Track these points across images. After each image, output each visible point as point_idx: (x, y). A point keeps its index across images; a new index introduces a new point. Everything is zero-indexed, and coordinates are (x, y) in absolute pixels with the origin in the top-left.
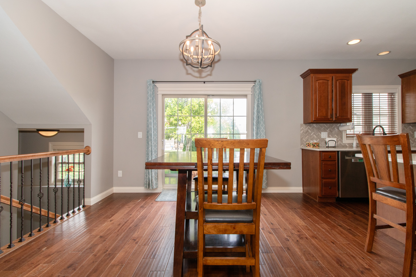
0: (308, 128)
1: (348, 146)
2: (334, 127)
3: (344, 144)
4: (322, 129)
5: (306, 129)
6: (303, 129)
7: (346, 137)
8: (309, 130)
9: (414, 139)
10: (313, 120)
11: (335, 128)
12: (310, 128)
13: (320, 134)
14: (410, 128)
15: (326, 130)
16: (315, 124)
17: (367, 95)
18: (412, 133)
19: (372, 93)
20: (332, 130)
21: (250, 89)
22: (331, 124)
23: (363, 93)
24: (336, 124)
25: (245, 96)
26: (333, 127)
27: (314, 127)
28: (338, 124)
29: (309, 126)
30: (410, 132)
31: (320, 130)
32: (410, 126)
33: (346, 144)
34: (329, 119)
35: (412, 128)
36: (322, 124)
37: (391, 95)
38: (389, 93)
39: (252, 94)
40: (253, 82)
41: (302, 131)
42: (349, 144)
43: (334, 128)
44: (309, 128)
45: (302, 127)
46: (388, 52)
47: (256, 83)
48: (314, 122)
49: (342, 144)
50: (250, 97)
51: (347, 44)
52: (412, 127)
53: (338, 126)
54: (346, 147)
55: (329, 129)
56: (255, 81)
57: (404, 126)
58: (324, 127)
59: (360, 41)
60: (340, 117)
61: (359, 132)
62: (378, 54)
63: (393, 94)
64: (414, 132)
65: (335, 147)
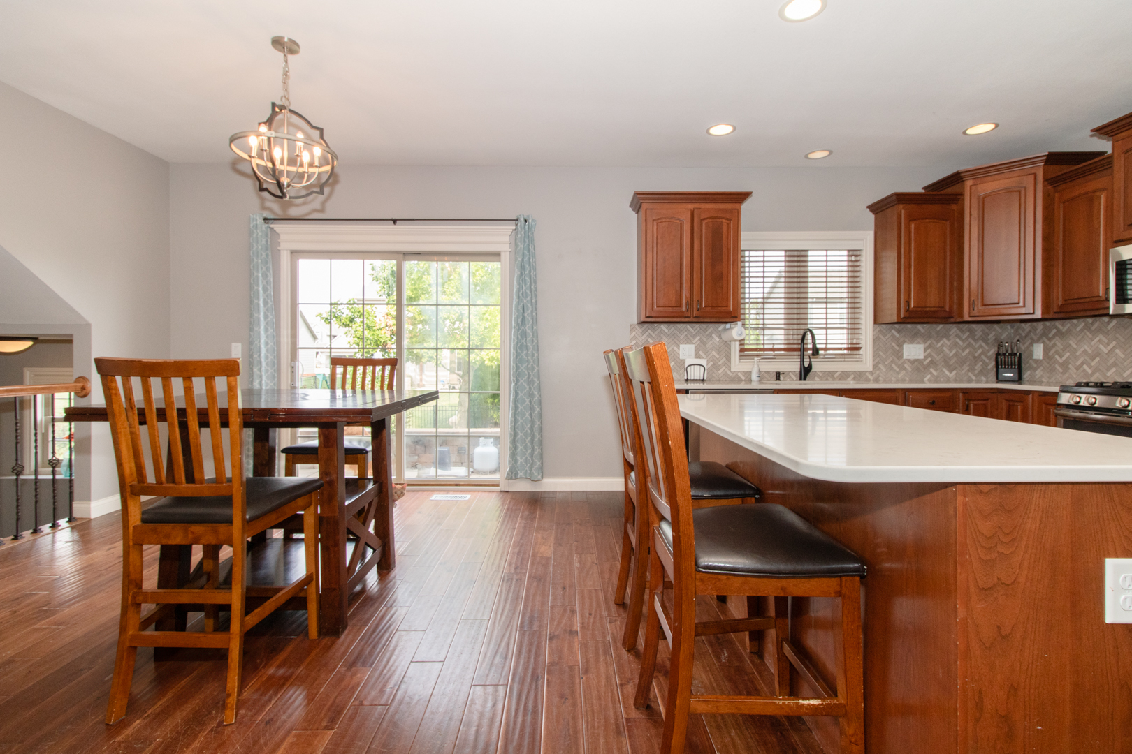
0: (647, 333)
1: (743, 378)
2: (712, 333)
3: (734, 375)
4: (681, 337)
5: (643, 337)
6: (635, 338)
7: (741, 356)
9: (901, 362)
11: (713, 335)
12: (654, 335)
13: (675, 348)
14: (893, 335)
15: (692, 339)
16: (666, 325)
17: (796, 253)
18: (897, 348)
19: (807, 251)
20: (705, 339)
21: (507, 239)
22: (704, 326)
23: (786, 251)
24: (716, 325)
25: (495, 256)
26: (709, 331)
27: (662, 331)
28: (720, 325)
29: (649, 331)
30: (893, 344)
31: (675, 340)
32: (893, 331)
33: (739, 374)
35: (897, 335)
36: (682, 325)
37: (854, 254)
38: (849, 251)
39: (511, 250)
40: (514, 222)
41: (634, 342)
42: (745, 373)
43: (710, 335)
44: (650, 336)
45: (634, 333)
47: (519, 224)
48: (650, 320)
49: (730, 374)
50: (506, 257)
52: (899, 332)
53: (720, 329)
54: (740, 381)
55: (698, 338)
56: (517, 220)
57: (878, 329)
58: (686, 333)
59: (735, 129)
60: (708, 309)
61: (773, 344)
62: (806, 157)
63: (858, 253)
64: (900, 346)
65: (703, 381)
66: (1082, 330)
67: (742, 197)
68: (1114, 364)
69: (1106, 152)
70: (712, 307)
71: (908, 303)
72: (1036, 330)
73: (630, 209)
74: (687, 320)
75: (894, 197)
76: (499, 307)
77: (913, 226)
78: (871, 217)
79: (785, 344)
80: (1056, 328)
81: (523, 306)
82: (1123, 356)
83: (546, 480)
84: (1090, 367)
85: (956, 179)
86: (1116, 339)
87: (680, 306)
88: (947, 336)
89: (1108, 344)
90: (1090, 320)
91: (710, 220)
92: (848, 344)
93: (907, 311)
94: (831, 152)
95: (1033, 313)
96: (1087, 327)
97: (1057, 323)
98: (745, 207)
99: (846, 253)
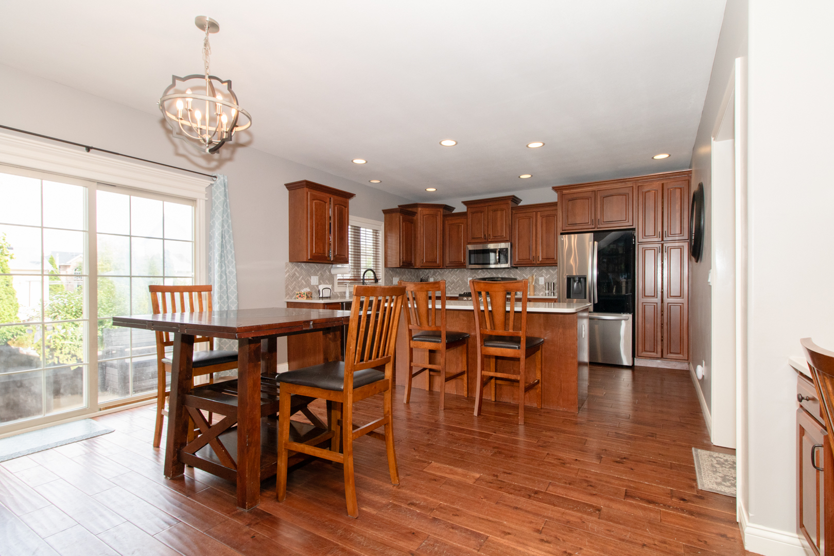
0: (295, 269)
1: (339, 296)
4: (312, 272)
5: (293, 271)
6: (288, 271)
7: (338, 283)
8: (296, 273)
10: (309, 258)
11: (327, 271)
12: (298, 270)
13: (309, 278)
14: (390, 273)
15: (317, 273)
16: (304, 264)
17: (357, 229)
18: (391, 279)
19: (360, 227)
20: (323, 273)
21: (203, 190)
22: (322, 265)
24: (328, 265)
25: (192, 201)
26: (325, 269)
27: (302, 267)
29: (296, 267)
30: (390, 277)
31: (309, 273)
32: (390, 271)
33: (338, 293)
34: (326, 257)
36: (312, 264)
37: (377, 232)
38: (373, 230)
41: (288, 274)
42: (340, 293)
43: (325, 271)
44: (296, 270)
45: (287, 268)
46: (379, 182)
48: (310, 261)
49: (334, 293)
51: (352, 161)
52: (392, 272)
53: (330, 267)
55: (320, 272)
57: (386, 270)
58: (314, 269)
59: (366, 163)
60: (338, 257)
62: (370, 182)
65: (330, 297)
66: (448, 273)
67: (350, 196)
70: (339, 255)
71: (402, 259)
76: (192, 243)
77: (404, 224)
78: (383, 216)
80: (438, 272)
88: (405, 274)
93: (402, 263)
96: (449, 272)
99: (371, 231)
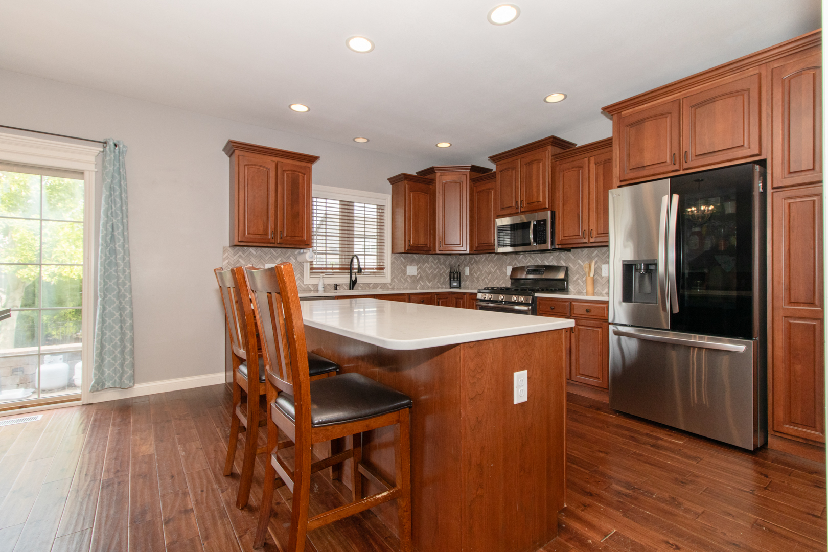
0: (238, 255)
1: (312, 289)
2: (290, 256)
3: (306, 286)
4: (267, 258)
5: (235, 258)
6: (227, 258)
7: (311, 273)
8: (240, 260)
9: (406, 277)
11: (291, 257)
12: (244, 256)
14: (401, 260)
15: (275, 260)
16: (254, 248)
17: (346, 203)
18: (404, 268)
19: (353, 202)
20: (285, 260)
21: (93, 159)
22: (284, 250)
23: (340, 201)
24: (293, 250)
25: (80, 174)
26: (288, 255)
27: (250, 254)
28: (296, 250)
29: (240, 252)
30: (402, 266)
31: (262, 260)
32: (402, 258)
33: (310, 286)
34: (269, 239)
35: (404, 260)
36: (267, 249)
37: (380, 208)
39: (96, 170)
40: (102, 144)
41: (227, 261)
42: (314, 285)
44: (240, 256)
45: (227, 254)
46: (366, 140)
47: (108, 148)
48: (241, 244)
49: (303, 286)
50: (91, 176)
53: (296, 253)
54: (310, 291)
55: (280, 259)
56: (105, 143)
57: (394, 256)
58: (270, 255)
59: (309, 110)
60: (288, 238)
61: (333, 265)
62: (354, 140)
63: (383, 208)
64: (405, 267)
66: (484, 260)
67: (313, 159)
68: (496, 278)
69: (492, 170)
70: (291, 236)
71: (410, 241)
72: (466, 259)
73: (224, 152)
74: (272, 245)
75: (403, 176)
76: (82, 224)
77: (412, 194)
78: (390, 186)
79: (339, 265)
80: (475, 259)
81: (113, 225)
82: (499, 274)
83: (137, 386)
84: (488, 279)
85: (431, 170)
86: (497, 265)
87: (267, 234)
88: (428, 262)
89: (494, 268)
90: (487, 255)
91: (290, 172)
92: (377, 265)
93: (409, 246)
94: (368, 140)
95: (466, 251)
96: (486, 259)
97: (475, 256)
98: (315, 167)
99: (375, 207)
